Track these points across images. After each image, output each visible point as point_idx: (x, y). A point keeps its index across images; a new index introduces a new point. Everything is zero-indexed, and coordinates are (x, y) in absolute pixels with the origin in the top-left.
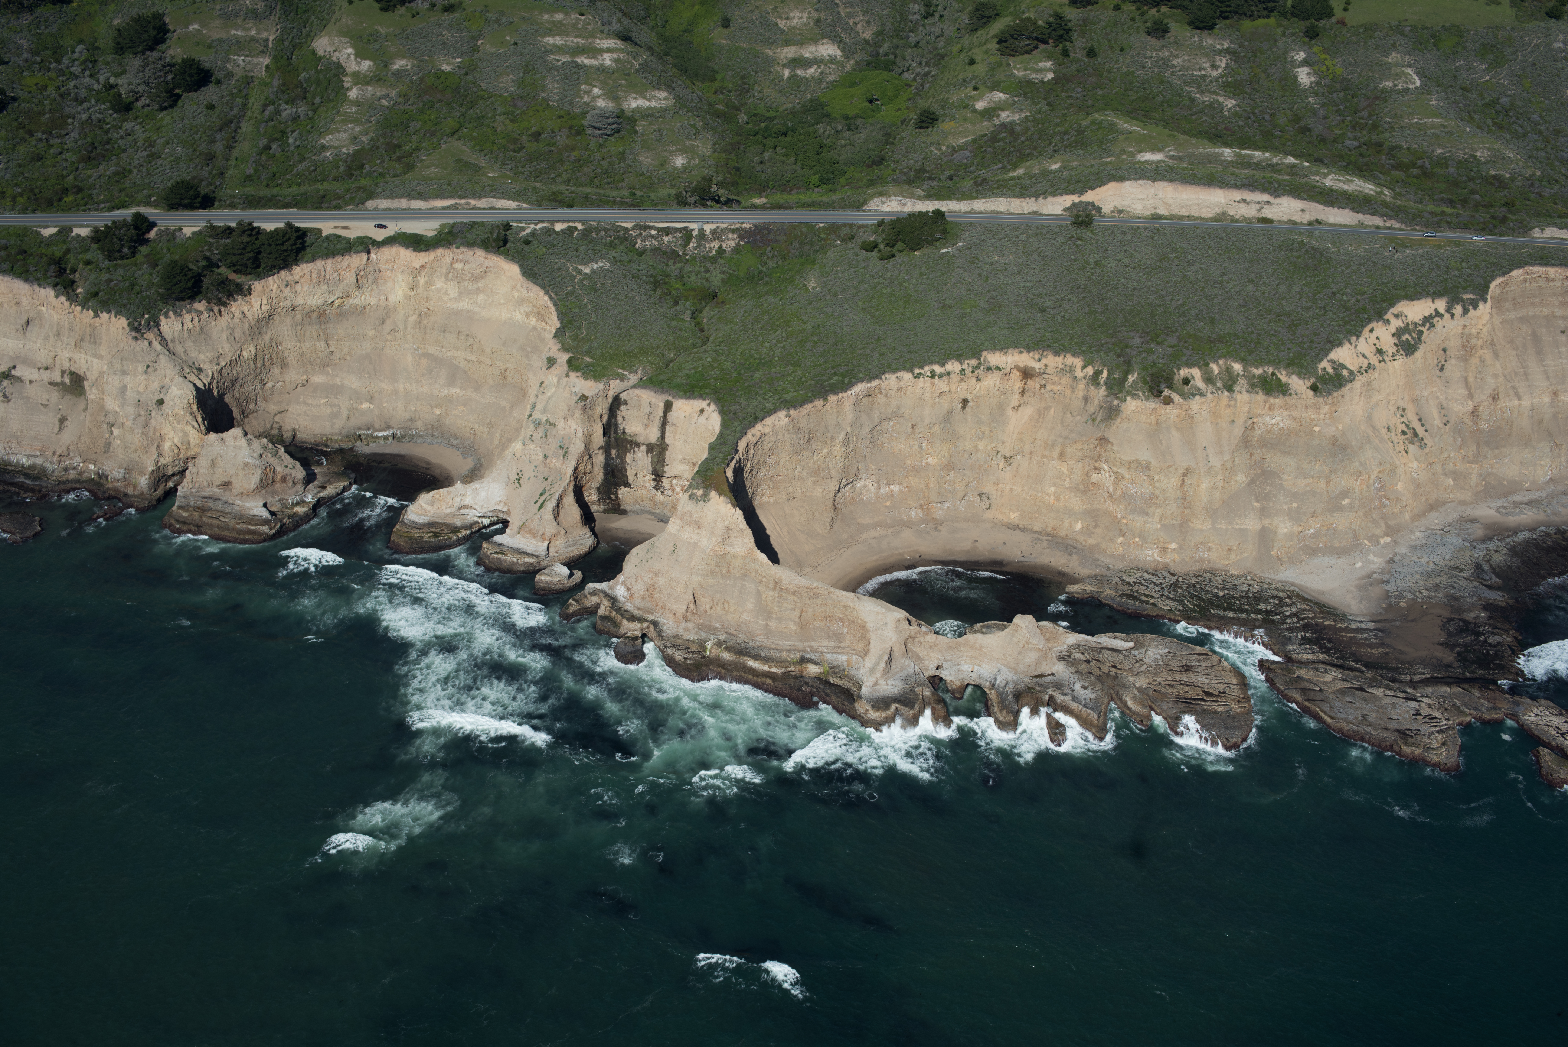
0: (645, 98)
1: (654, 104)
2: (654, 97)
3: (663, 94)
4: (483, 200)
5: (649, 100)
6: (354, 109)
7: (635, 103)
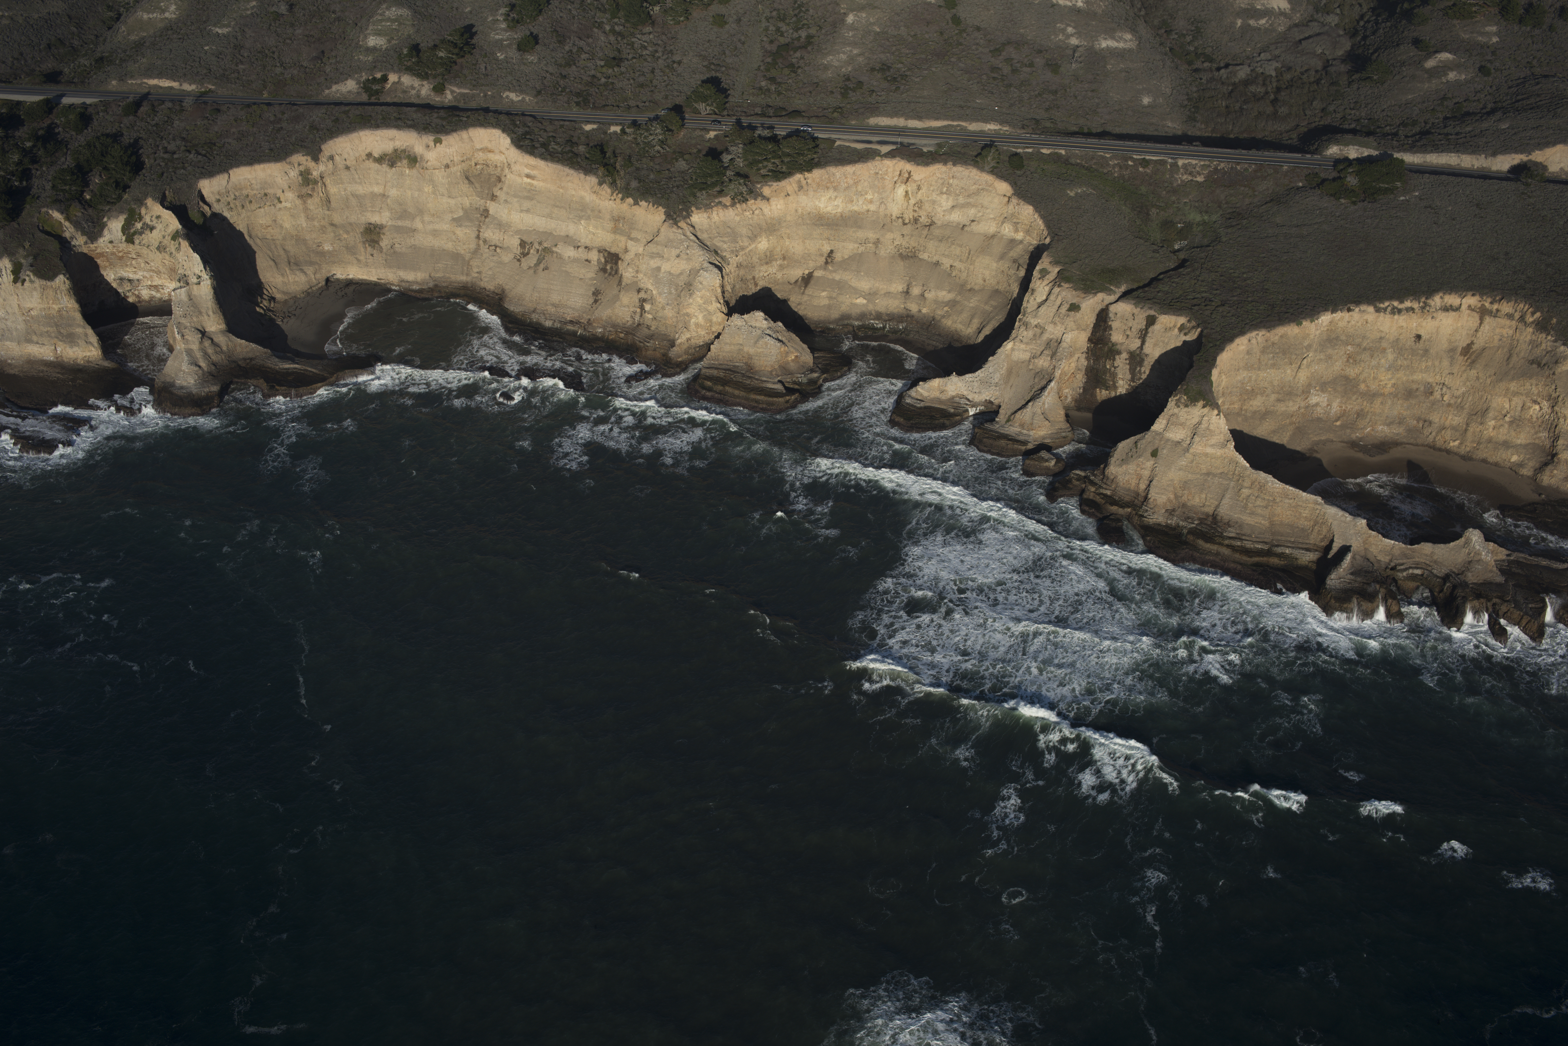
0: (1113, 38)
1: (1121, 45)
2: (1121, 38)
3: (1128, 36)
4: (974, 124)
5: (1117, 41)
6: (851, 34)
7: (1105, 43)
